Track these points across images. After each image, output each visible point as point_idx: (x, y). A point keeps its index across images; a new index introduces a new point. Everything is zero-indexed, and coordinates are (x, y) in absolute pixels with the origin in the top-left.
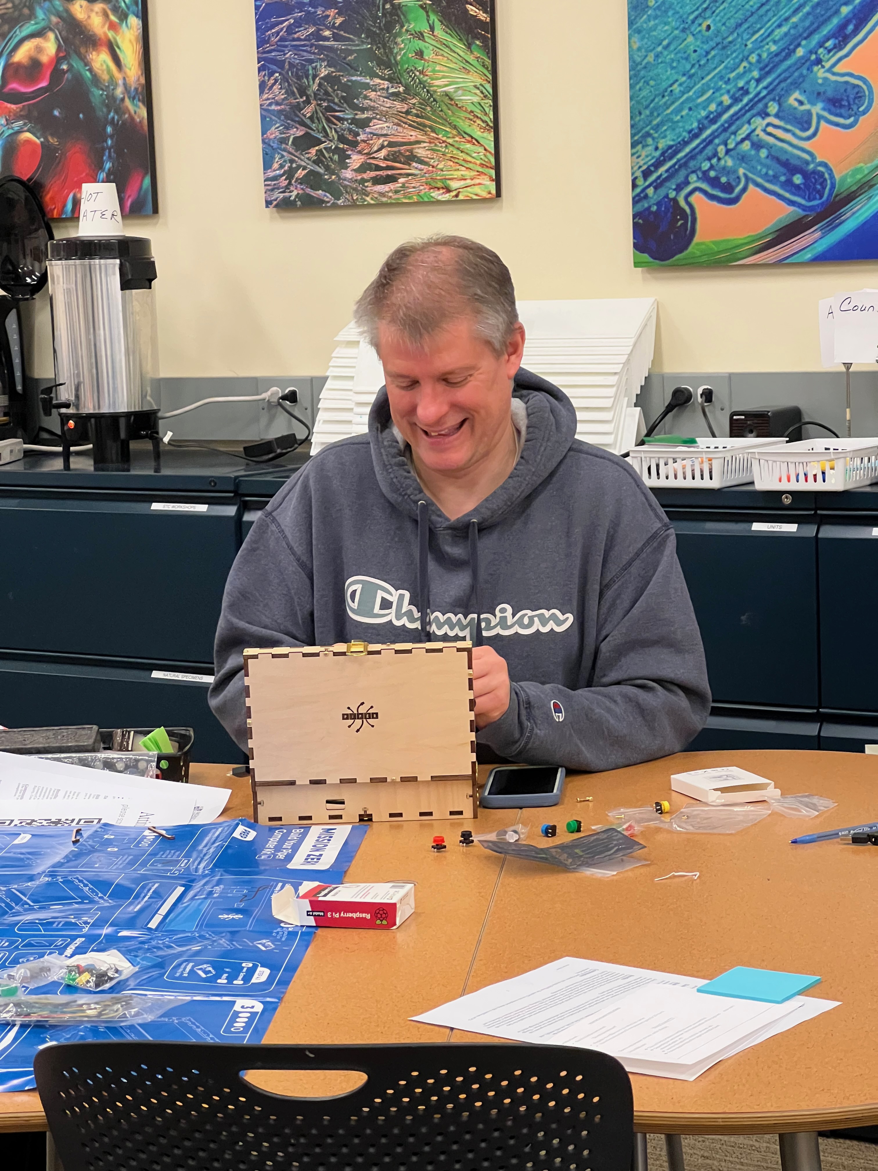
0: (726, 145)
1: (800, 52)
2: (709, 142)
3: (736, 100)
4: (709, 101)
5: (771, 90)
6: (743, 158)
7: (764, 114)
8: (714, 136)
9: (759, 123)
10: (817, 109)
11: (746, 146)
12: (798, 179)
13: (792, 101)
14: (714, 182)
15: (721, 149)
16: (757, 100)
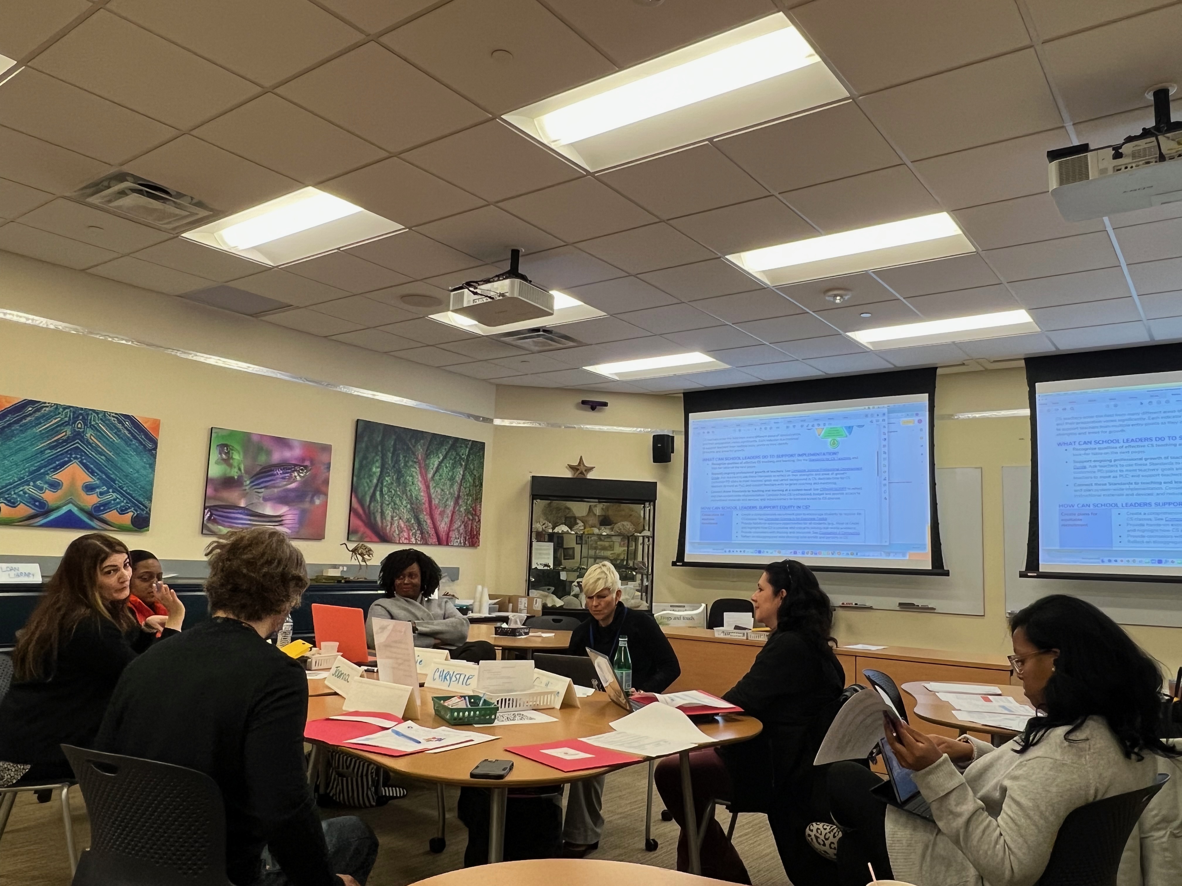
0: (14, 491)
1: (42, 471)
2: (8, 490)
3: (20, 480)
4: (10, 479)
5: (32, 479)
6: (19, 496)
7: (29, 485)
8: (10, 488)
9: (26, 487)
10: (46, 486)
11: (21, 493)
12: (37, 504)
13: (38, 483)
14: (9, 501)
15: (13, 493)
16: (27, 481)
